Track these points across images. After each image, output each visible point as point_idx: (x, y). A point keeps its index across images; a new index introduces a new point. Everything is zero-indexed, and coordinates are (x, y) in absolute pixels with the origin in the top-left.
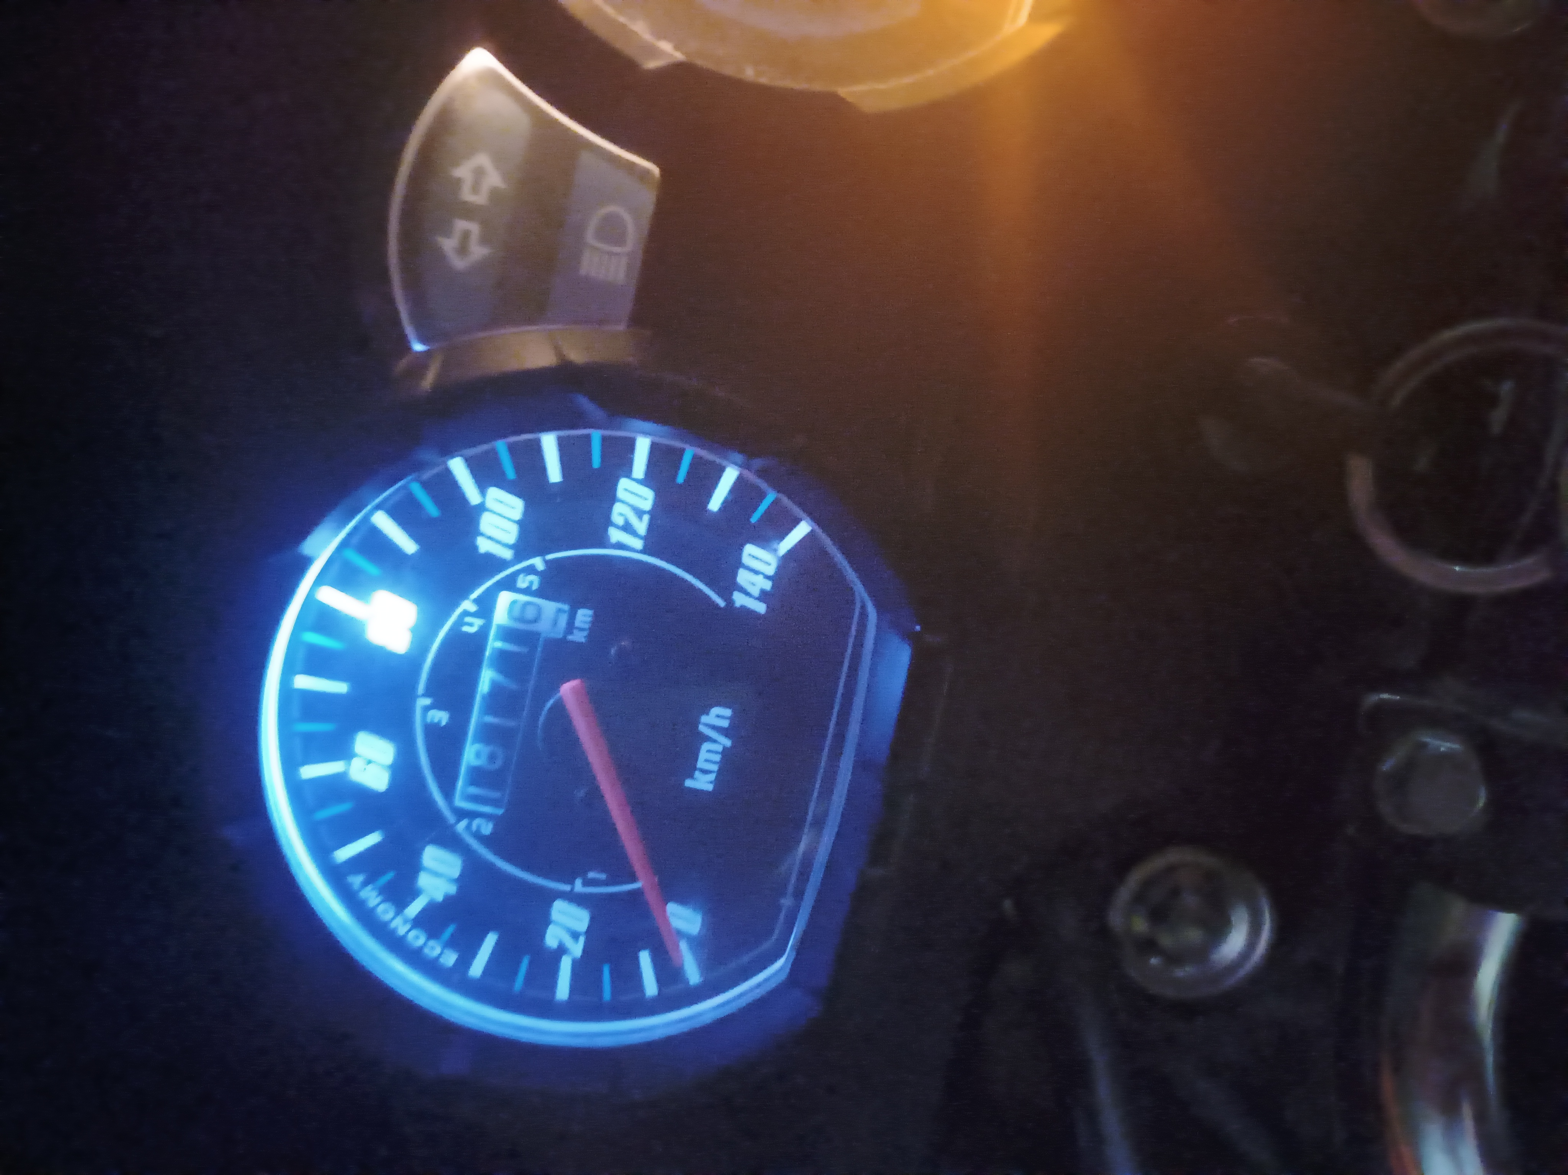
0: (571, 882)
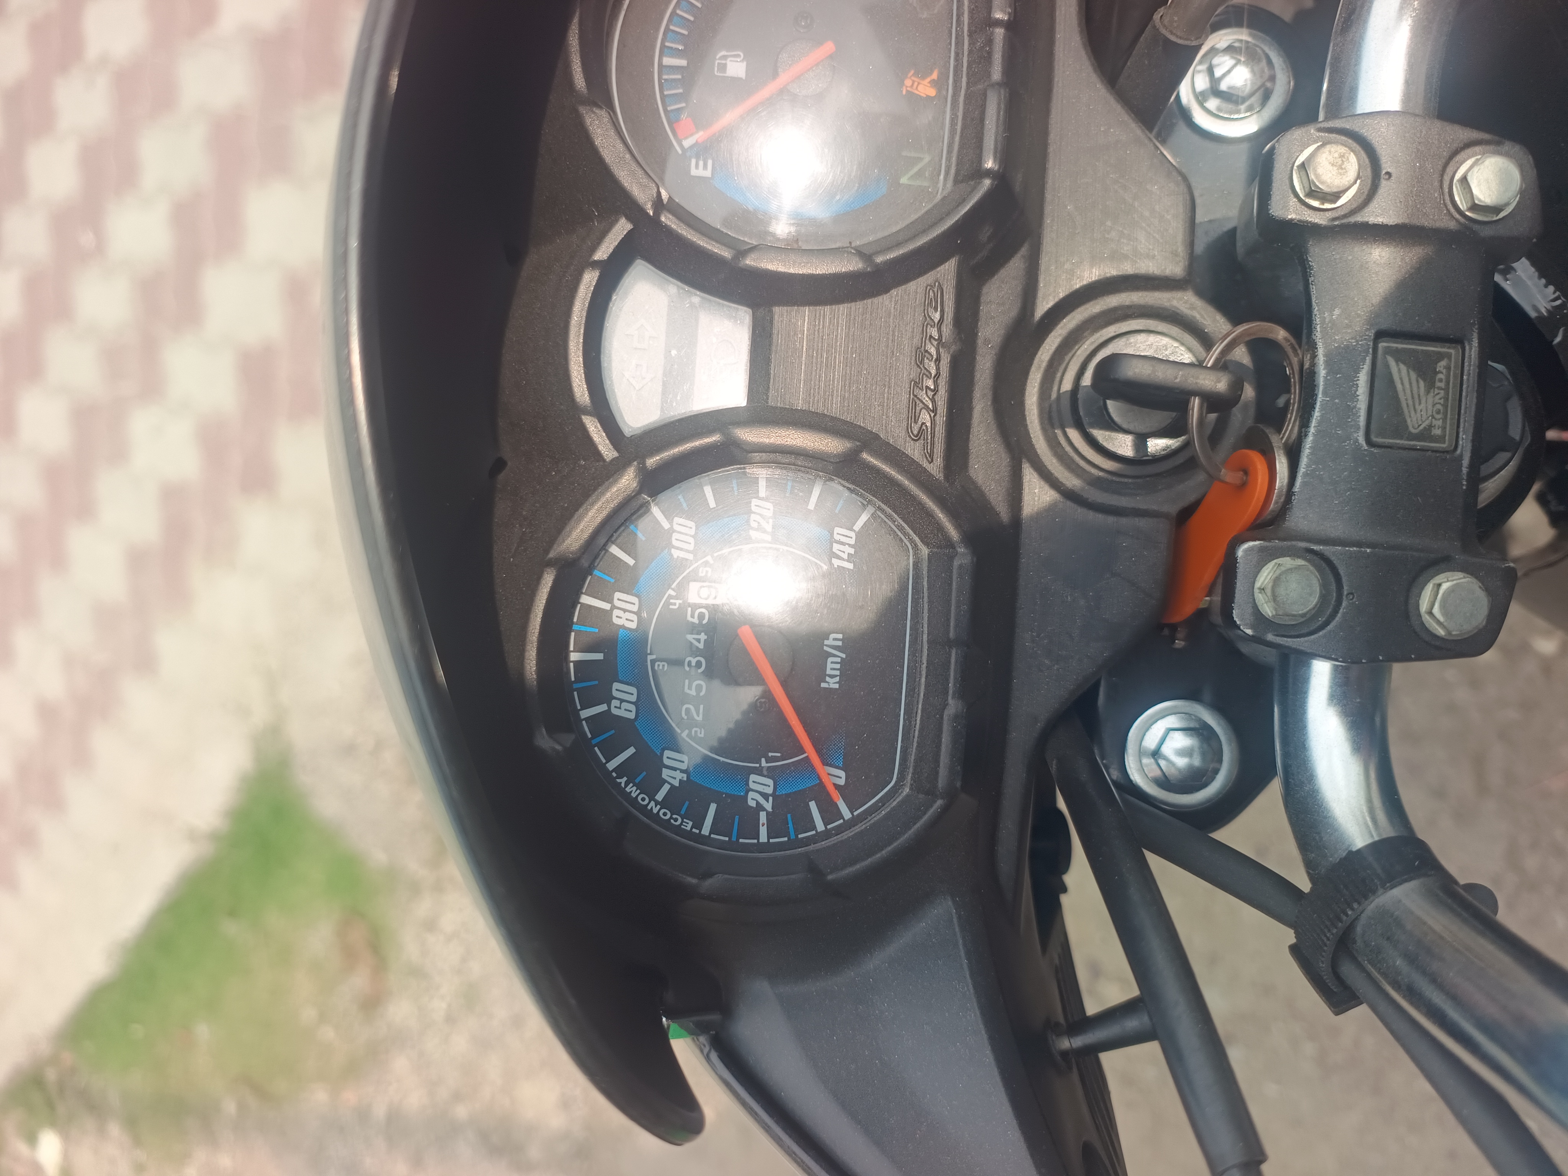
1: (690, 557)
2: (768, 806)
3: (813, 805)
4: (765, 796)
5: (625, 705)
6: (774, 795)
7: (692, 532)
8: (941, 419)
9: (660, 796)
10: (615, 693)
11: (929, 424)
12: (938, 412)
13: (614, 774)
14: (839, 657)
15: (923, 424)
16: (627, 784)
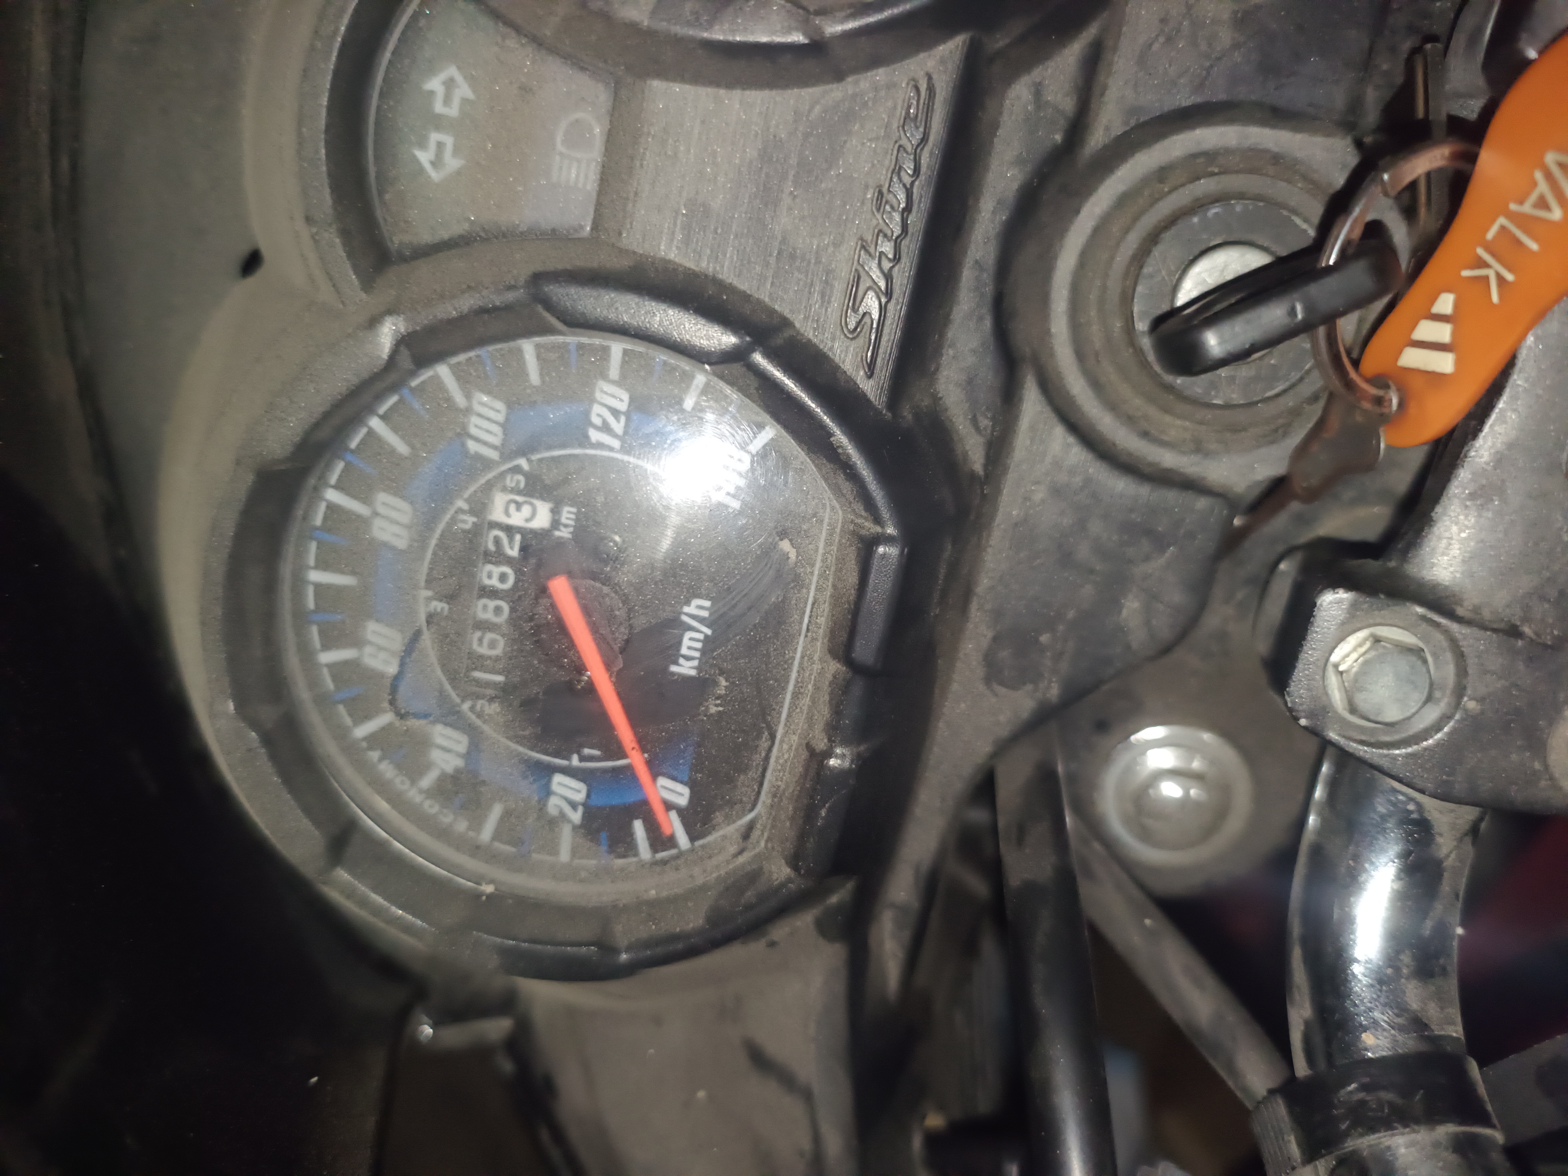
0: (568, 758)
1: (494, 455)
2: (576, 817)
3: (638, 827)
4: (573, 805)
5: (383, 655)
6: (584, 805)
7: (501, 418)
8: (897, 309)
9: (427, 782)
10: (370, 637)
11: (875, 315)
12: (895, 296)
13: (364, 744)
14: (701, 632)
15: (865, 314)
16: (381, 760)
